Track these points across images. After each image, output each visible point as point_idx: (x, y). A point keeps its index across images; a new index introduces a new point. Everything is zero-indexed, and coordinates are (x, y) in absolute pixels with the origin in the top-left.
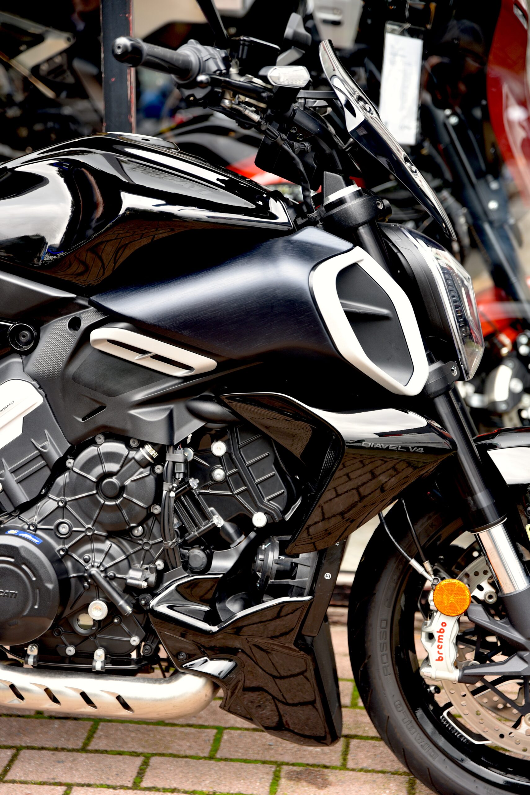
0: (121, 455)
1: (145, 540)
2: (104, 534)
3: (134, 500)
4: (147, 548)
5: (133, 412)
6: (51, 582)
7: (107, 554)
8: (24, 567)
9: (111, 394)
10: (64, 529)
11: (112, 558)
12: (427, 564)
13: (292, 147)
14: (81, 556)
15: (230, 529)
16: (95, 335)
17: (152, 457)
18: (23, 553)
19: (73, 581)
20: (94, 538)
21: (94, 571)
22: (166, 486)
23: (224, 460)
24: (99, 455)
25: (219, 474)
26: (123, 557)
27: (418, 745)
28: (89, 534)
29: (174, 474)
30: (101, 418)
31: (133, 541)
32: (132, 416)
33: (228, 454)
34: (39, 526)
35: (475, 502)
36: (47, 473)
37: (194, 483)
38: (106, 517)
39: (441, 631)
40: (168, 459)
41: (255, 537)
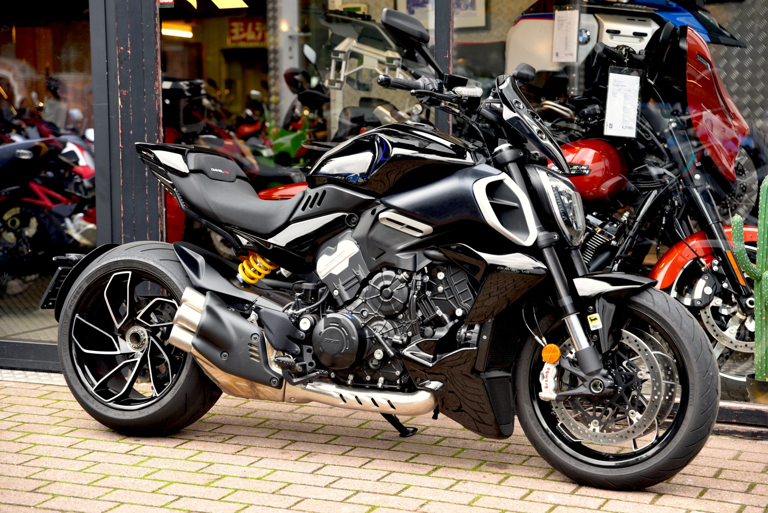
0: (392, 277)
1: (403, 321)
2: (383, 316)
3: (397, 299)
4: (404, 325)
5: (398, 255)
6: (355, 336)
7: (384, 326)
8: (343, 328)
9: (388, 246)
10: (365, 314)
11: (387, 329)
12: (544, 339)
13: (478, 126)
14: (372, 328)
15: (446, 317)
16: (381, 216)
17: (406, 277)
18: (342, 322)
19: (368, 340)
20: (379, 319)
21: (377, 334)
22: (412, 292)
23: (443, 282)
24: (382, 277)
25: (440, 289)
26: (392, 328)
27: (541, 438)
28: (376, 316)
29: (416, 286)
30: (384, 258)
31: (398, 321)
32: (397, 257)
33: (445, 278)
34: (354, 312)
35: (562, 302)
36: (359, 286)
37: (428, 293)
38: (385, 308)
39: (547, 372)
40: (413, 278)
41: (458, 322)
